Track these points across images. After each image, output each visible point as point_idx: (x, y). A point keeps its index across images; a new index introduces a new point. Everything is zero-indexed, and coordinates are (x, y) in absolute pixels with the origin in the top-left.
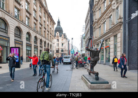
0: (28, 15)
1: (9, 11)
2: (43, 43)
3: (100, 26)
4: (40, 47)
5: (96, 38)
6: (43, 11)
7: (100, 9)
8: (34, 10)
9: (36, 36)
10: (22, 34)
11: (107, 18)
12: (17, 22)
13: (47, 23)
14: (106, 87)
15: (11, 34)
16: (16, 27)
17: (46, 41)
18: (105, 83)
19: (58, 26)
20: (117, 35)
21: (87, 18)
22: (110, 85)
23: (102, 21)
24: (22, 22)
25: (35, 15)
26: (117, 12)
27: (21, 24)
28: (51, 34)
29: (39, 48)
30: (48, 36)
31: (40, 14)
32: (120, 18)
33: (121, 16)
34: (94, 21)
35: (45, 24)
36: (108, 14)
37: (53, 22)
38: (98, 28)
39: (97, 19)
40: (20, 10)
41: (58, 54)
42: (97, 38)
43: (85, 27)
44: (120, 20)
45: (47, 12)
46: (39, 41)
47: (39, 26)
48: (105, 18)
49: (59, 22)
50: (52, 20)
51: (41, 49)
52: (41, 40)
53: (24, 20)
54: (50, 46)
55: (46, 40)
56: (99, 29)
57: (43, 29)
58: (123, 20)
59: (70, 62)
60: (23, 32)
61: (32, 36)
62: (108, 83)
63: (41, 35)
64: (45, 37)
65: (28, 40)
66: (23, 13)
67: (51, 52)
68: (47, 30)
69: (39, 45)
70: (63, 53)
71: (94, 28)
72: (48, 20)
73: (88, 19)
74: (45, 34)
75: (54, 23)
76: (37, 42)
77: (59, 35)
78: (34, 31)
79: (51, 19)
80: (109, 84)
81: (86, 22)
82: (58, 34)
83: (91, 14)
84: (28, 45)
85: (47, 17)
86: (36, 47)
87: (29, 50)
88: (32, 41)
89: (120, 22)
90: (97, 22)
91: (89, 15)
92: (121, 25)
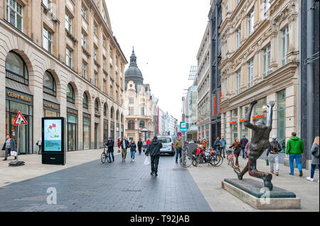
0: (71, 44)
1: (32, 35)
2: (102, 106)
3: (240, 69)
4: (96, 116)
5: (228, 97)
6: (101, 34)
7: (237, 31)
8: (83, 31)
9: (88, 92)
10: (57, 87)
11: (258, 52)
12: (49, 60)
13: (110, 60)
14: (289, 205)
15: (35, 88)
16: (47, 71)
17: (108, 103)
18: (289, 197)
19: (133, 68)
20: (285, 89)
21: (202, 50)
22: (299, 201)
23: (245, 57)
24: (59, 59)
25: (84, 42)
26: (284, 39)
27: (56, 65)
28: (118, 86)
29: (93, 119)
30: (112, 92)
31: (96, 40)
32: (293, 52)
33: (294, 49)
34: (224, 56)
35: (105, 64)
36: (259, 43)
37: (122, 58)
38: (233, 74)
39: (230, 54)
40: (53, 33)
41: (131, 132)
42: (232, 96)
43: (197, 69)
44: (292, 58)
45: (109, 35)
46: (92, 103)
47: (93, 67)
48: (251, 50)
49: (133, 59)
50: (120, 54)
51: (97, 120)
52: (97, 101)
53: (62, 54)
54: (115, 113)
55: (108, 100)
56: (236, 75)
57: (102, 76)
58: (298, 58)
59: (171, 150)
60: (61, 82)
61: (79, 92)
62: (294, 196)
63: (98, 89)
64: (105, 94)
65: (71, 100)
66: (60, 39)
67: (119, 127)
68: (109, 76)
69: (92, 111)
70: (144, 129)
71: (224, 73)
72: (111, 53)
73: (205, 52)
74: (105, 87)
75: (124, 61)
76: (89, 104)
77: (133, 88)
78: (83, 79)
79: (117, 52)
80: (297, 198)
81: (198, 59)
82: (131, 85)
83: (213, 40)
84: (71, 112)
85: (109, 48)
86: (87, 117)
87: (72, 124)
88: (79, 102)
89: (293, 63)
90: (232, 60)
91: (209, 42)
92: (294, 68)
